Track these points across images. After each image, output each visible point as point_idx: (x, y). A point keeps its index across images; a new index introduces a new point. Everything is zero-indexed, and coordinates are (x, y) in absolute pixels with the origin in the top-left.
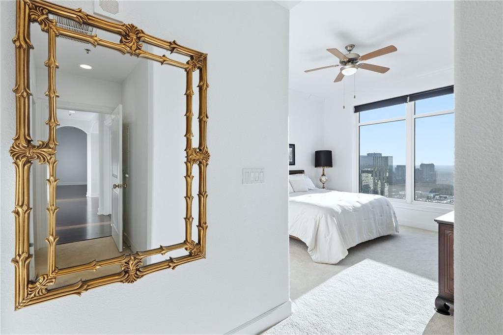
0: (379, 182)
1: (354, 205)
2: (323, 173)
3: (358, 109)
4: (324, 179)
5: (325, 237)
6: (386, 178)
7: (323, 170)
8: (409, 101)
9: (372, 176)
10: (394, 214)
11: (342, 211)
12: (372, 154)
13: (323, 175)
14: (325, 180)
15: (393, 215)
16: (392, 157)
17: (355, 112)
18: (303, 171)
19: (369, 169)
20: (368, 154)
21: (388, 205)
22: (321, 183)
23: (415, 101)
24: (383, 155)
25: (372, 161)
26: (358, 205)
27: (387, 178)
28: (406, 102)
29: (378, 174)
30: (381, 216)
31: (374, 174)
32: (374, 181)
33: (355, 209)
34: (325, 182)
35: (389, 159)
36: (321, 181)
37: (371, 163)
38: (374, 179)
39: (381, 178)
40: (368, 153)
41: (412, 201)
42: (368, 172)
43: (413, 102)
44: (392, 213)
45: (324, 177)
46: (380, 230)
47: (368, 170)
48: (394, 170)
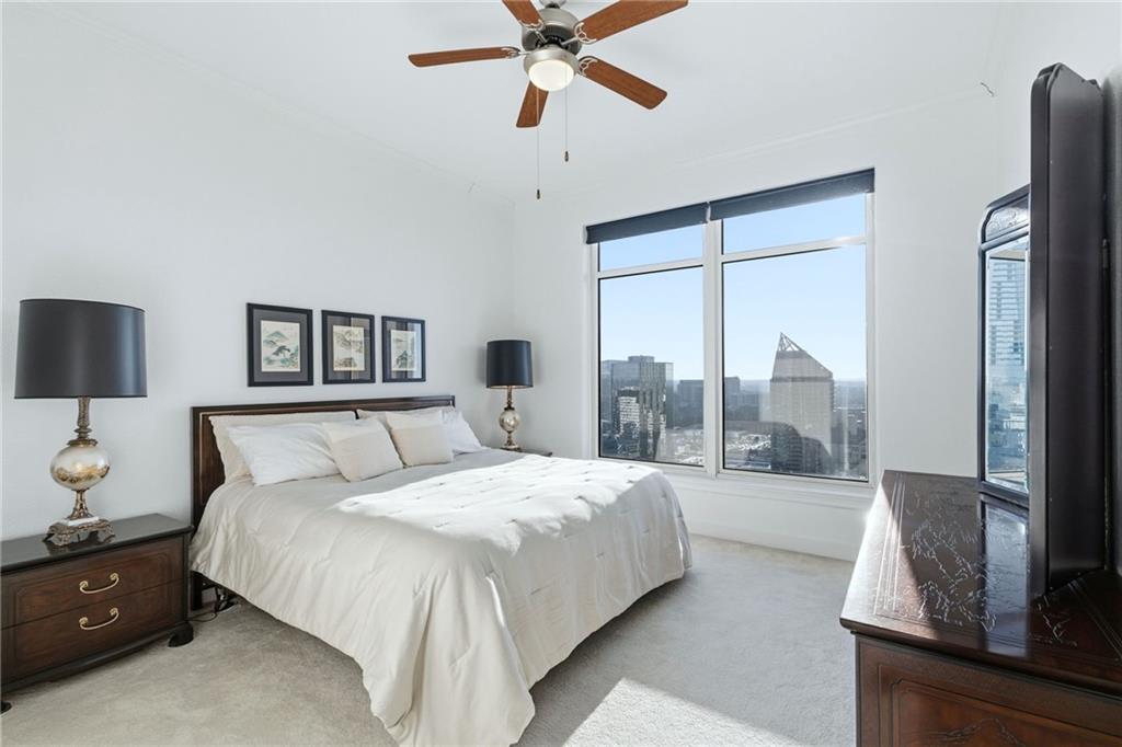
0: (650, 415)
1: (569, 512)
2: (509, 403)
3: (596, 233)
4: (509, 418)
5: (453, 661)
6: (661, 405)
7: (510, 396)
8: (712, 219)
9: (637, 402)
10: (681, 515)
11: (524, 541)
12: (637, 357)
13: (509, 408)
14: (512, 423)
15: (677, 520)
16: (671, 364)
17: (589, 242)
18: (453, 399)
19: (632, 388)
20: (631, 358)
21: (665, 496)
22: (502, 430)
23: (722, 218)
24: (656, 361)
25: (637, 371)
26: (582, 511)
27: (664, 404)
28: (705, 222)
29: (648, 398)
30: (648, 531)
31: (641, 398)
32: (642, 412)
33: (571, 525)
34: (513, 427)
35: (667, 367)
36: (502, 426)
37: (635, 376)
38: (642, 408)
39: (654, 405)
40: (630, 355)
41: (718, 472)
42: (631, 394)
43: (720, 221)
44: (675, 514)
45: (509, 413)
46: (643, 574)
47: (630, 391)
48: (675, 389)
